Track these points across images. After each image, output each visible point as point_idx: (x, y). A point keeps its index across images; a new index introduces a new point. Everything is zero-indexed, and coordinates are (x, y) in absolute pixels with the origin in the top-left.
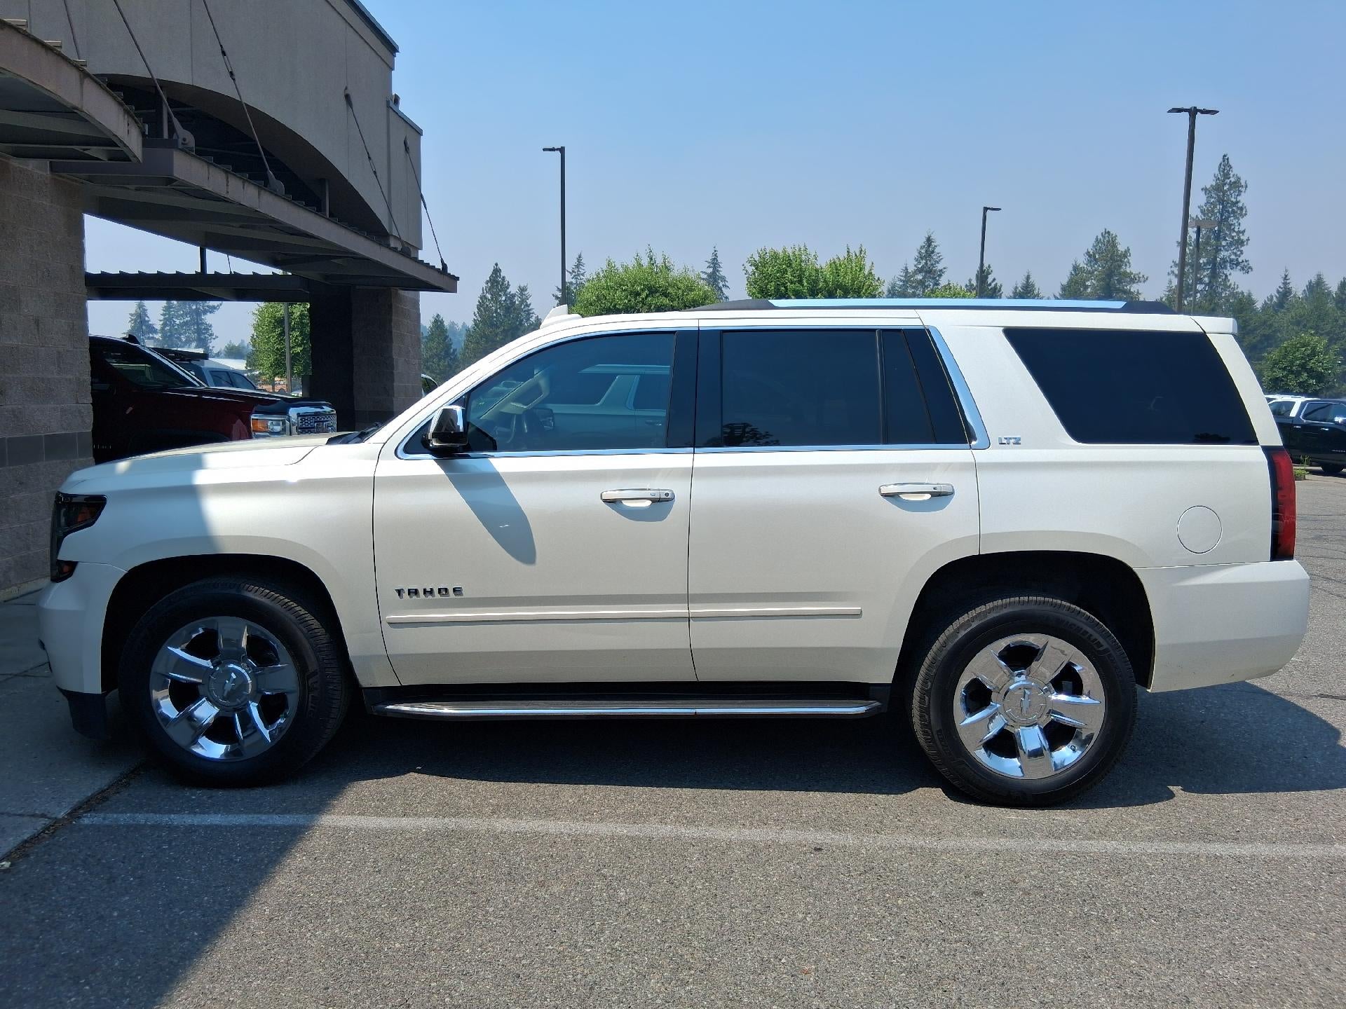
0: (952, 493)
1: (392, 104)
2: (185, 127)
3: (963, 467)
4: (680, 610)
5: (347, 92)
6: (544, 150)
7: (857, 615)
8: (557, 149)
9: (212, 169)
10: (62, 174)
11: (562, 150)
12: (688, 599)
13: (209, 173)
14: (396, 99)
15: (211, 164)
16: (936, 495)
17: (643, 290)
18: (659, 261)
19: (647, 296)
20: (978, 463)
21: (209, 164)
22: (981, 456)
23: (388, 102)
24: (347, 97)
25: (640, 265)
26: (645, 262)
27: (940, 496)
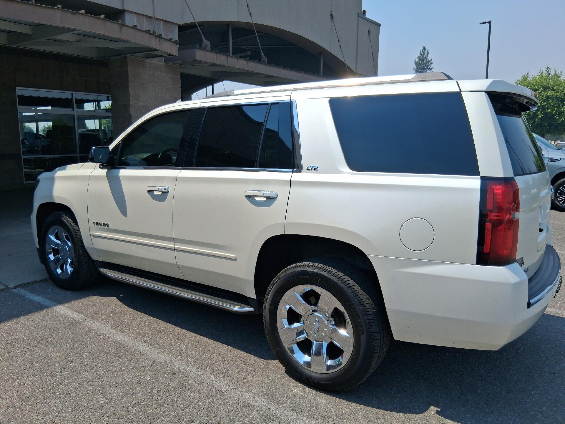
0: (277, 197)
1: (361, 15)
2: (206, 39)
3: (283, 182)
4: (171, 245)
5: (332, 13)
6: (481, 23)
7: (235, 260)
8: (487, 22)
9: (218, 55)
10: (167, 63)
11: (490, 23)
12: (174, 240)
13: (217, 57)
14: (364, 12)
15: (217, 53)
16: (268, 198)
17: (540, 88)
18: (552, 73)
19: (542, 91)
20: (293, 181)
21: (216, 53)
22: (297, 177)
23: (358, 14)
24: (331, 15)
25: (542, 76)
26: (545, 73)
27: (271, 199)
